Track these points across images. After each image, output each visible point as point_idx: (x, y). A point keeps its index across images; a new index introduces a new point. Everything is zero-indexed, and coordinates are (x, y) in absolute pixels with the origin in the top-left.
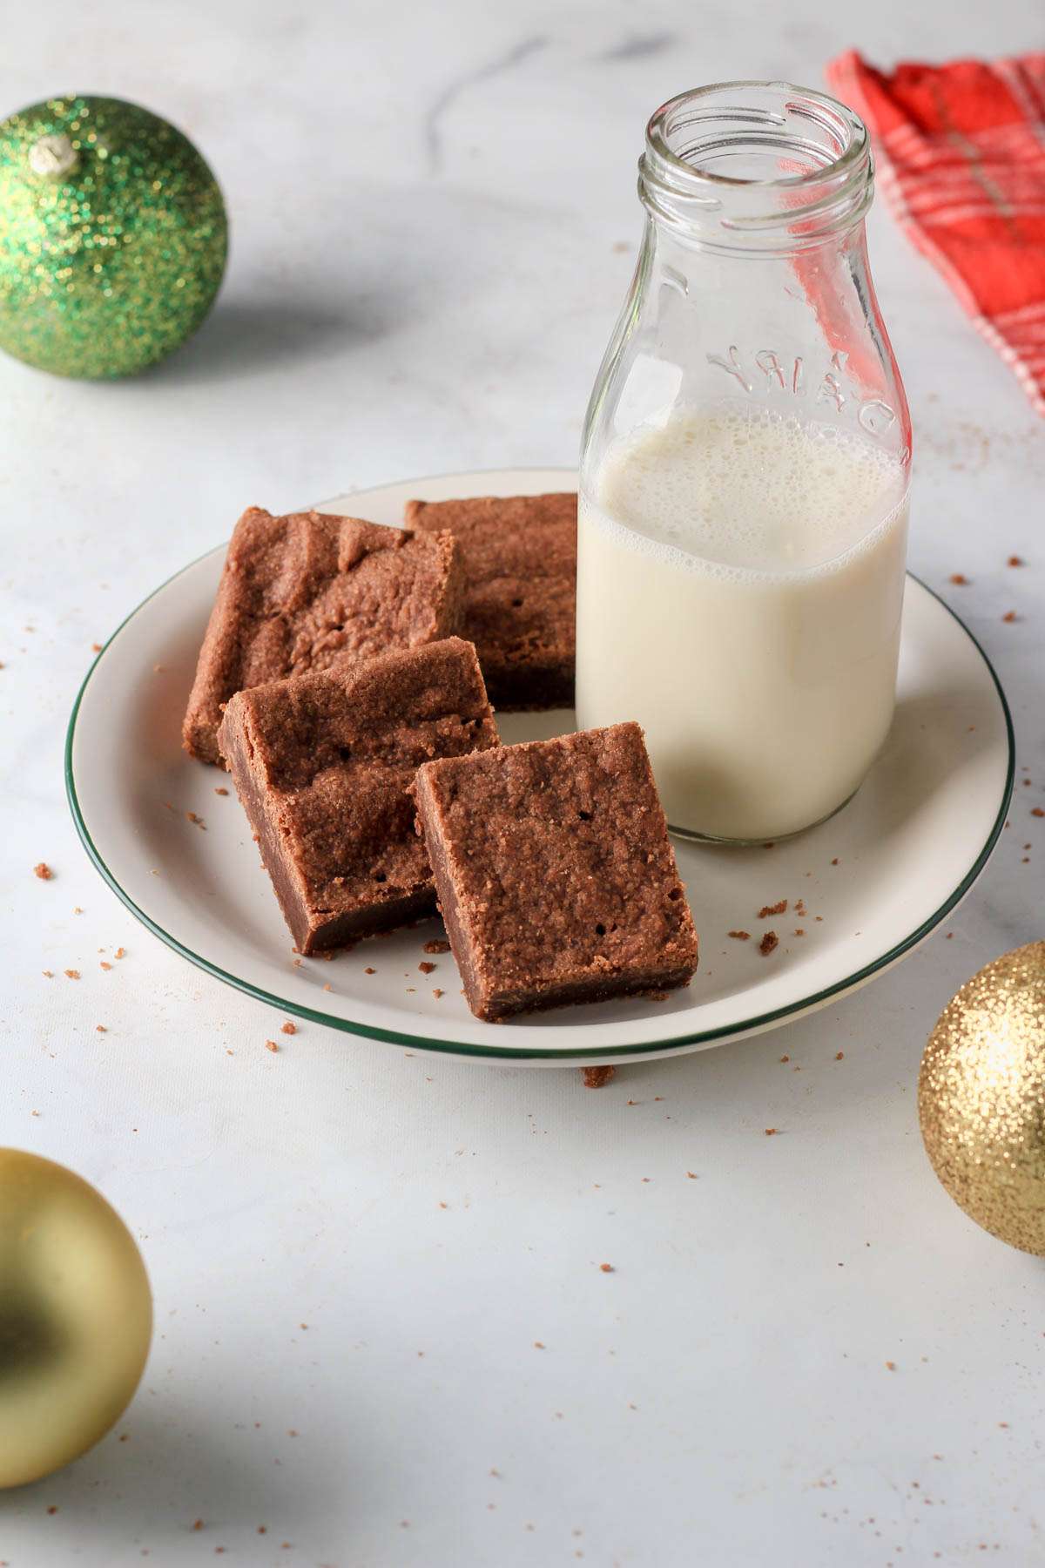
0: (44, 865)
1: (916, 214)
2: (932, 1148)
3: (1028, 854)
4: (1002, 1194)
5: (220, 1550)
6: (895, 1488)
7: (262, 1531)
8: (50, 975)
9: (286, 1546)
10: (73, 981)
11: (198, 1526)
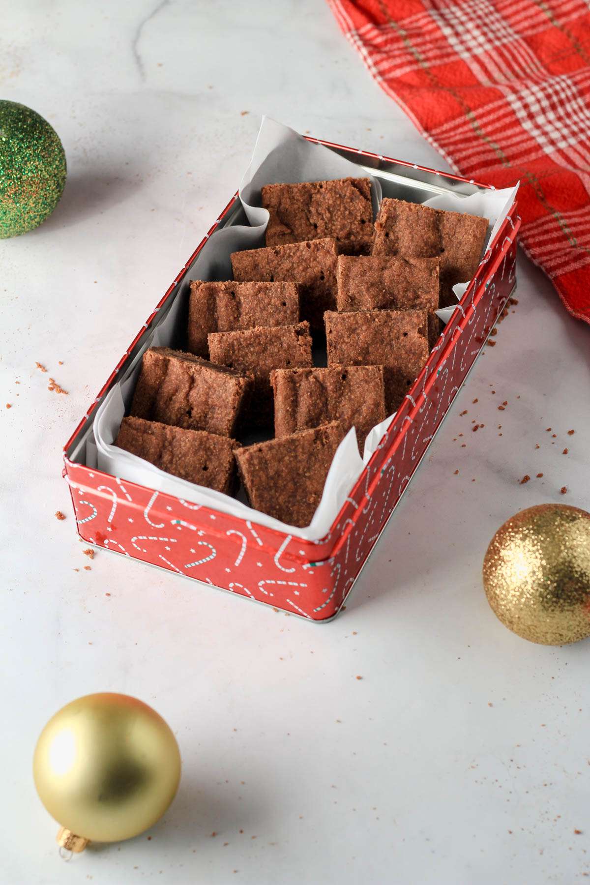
0: (59, 512)
1: (381, 73)
2: (495, 609)
3: (501, 431)
4: (529, 628)
5: (226, 844)
6: (503, 763)
7: (241, 832)
8: (78, 570)
9: (254, 837)
10: (88, 571)
11: (214, 835)
